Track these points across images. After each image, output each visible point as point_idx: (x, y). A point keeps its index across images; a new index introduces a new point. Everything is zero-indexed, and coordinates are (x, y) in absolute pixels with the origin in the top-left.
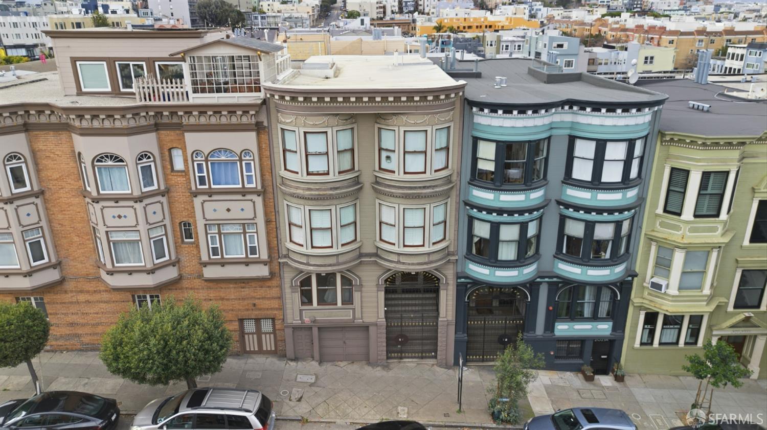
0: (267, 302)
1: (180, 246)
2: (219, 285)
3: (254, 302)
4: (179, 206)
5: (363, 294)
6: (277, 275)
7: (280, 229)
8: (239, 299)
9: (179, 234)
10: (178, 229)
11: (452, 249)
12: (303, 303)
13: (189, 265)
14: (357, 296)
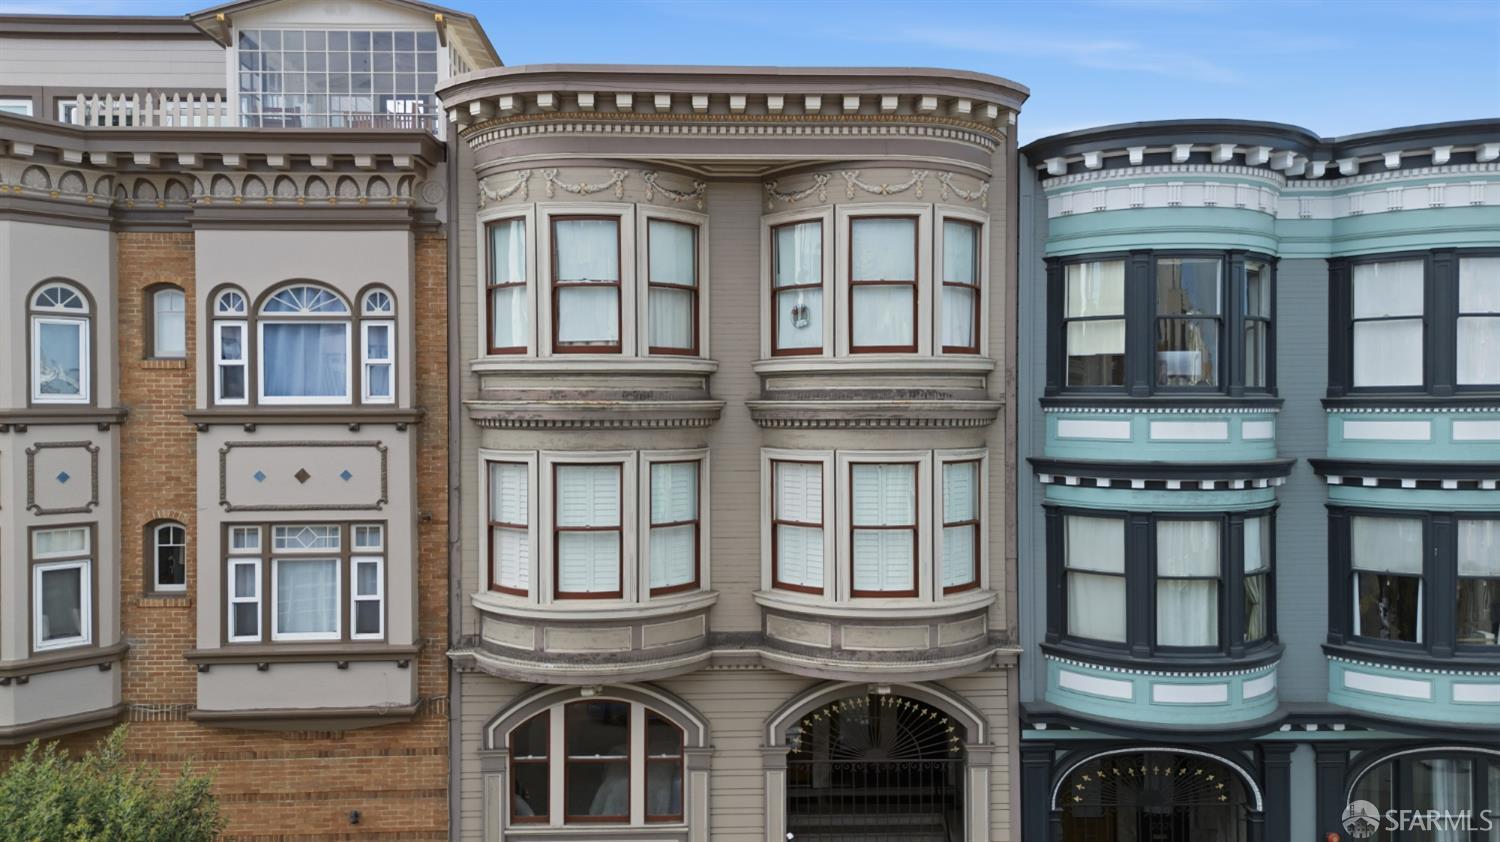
0: (398, 808)
1: (136, 605)
2: (250, 744)
3: (355, 808)
4: (151, 468)
5: (718, 782)
6: (441, 707)
7: (460, 550)
8: (308, 795)
9: (139, 561)
10: (139, 546)
11: (999, 622)
12: (516, 817)
13: (157, 670)
14: (695, 785)
